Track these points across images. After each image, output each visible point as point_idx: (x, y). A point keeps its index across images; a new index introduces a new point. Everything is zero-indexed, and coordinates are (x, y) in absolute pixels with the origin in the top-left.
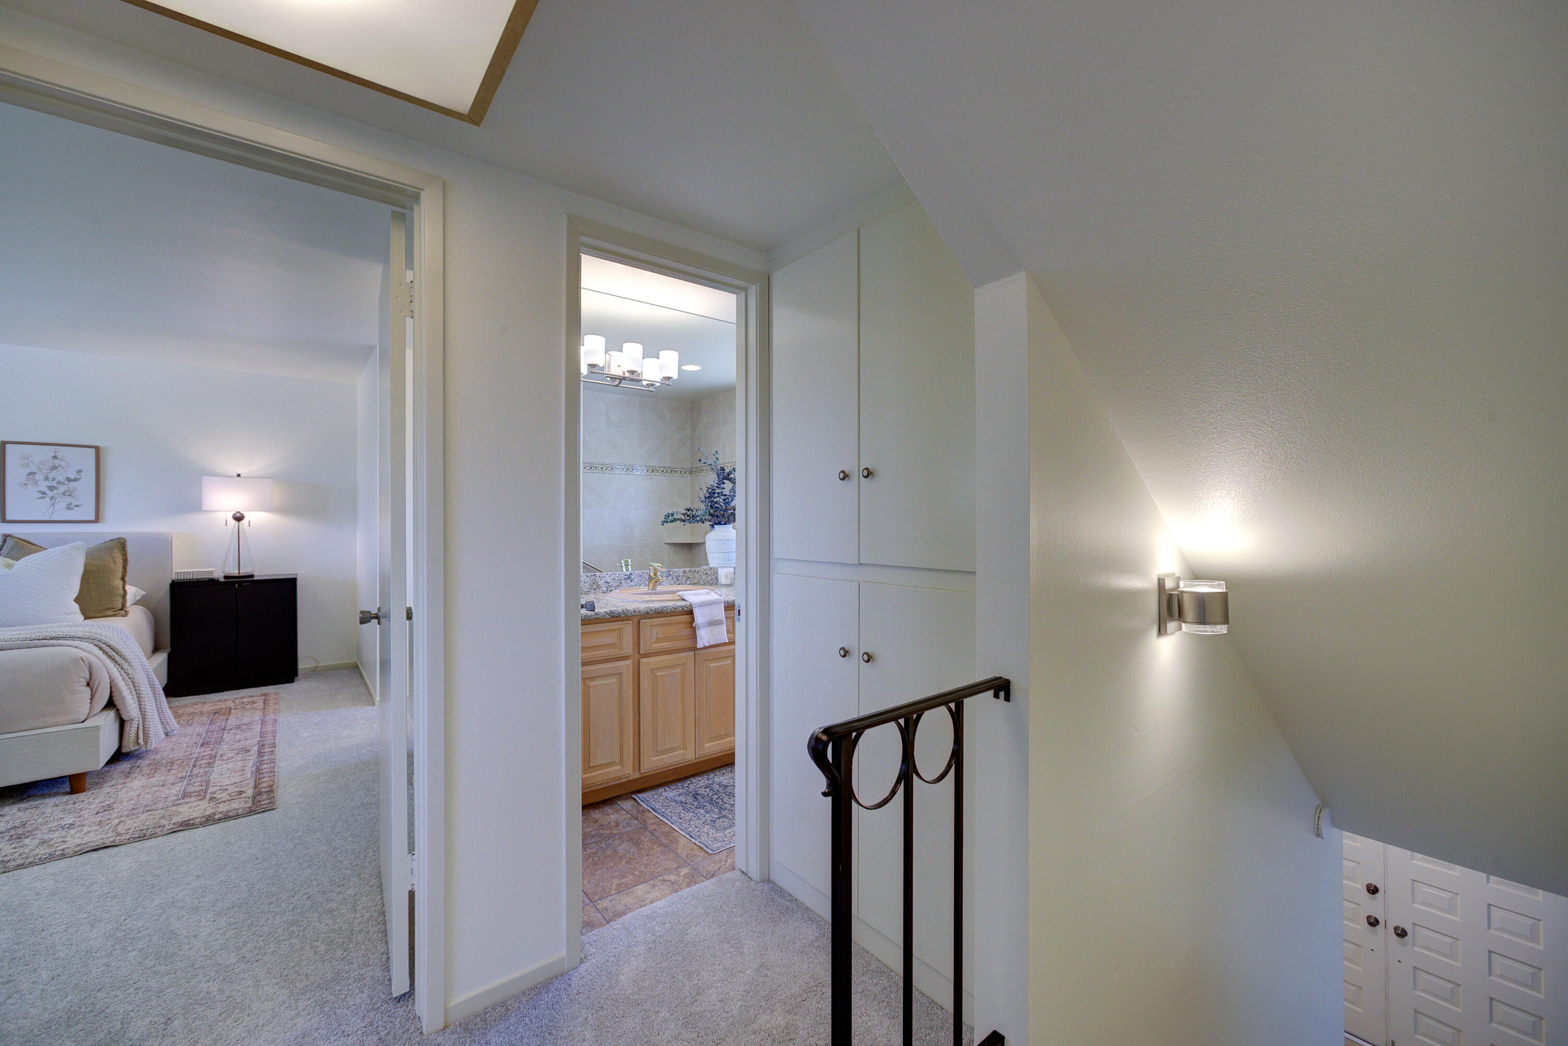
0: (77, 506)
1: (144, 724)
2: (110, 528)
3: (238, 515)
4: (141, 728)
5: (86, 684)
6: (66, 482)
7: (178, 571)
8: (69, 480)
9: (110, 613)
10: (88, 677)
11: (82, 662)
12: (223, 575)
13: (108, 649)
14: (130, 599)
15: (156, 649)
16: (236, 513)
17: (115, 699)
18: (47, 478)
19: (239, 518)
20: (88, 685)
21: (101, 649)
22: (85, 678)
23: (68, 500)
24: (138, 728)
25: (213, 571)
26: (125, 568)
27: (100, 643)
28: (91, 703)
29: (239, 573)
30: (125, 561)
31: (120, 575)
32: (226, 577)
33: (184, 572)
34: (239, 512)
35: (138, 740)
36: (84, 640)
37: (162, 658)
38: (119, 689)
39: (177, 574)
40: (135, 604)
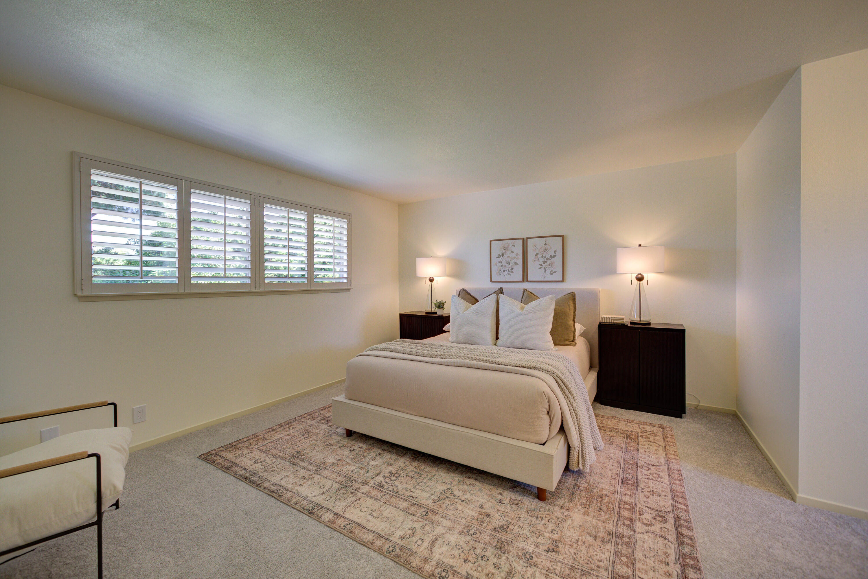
0: (554, 272)
1: (582, 451)
2: (569, 286)
3: (640, 276)
4: (580, 454)
5: (547, 412)
6: (550, 258)
7: (603, 316)
8: (551, 257)
9: (567, 343)
10: (548, 408)
11: (544, 396)
12: (629, 321)
13: (562, 384)
14: (577, 333)
15: (591, 367)
16: (638, 275)
17: (565, 427)
18: (542, 257)
19: (640, 279)
20: (548, 412)
21: (557, 382)
22: (546, 409)
23: (551, 268)
24: (578, 456)
25: (623, 318)
26: (575, 312)
27: (557, 377)
28: (550, 428)
29: (640, 320)
30: (575, 308)
31: (572, 317)
32: (631, 323)
33: (606, 317)
34: (640, 274)
35: (579, 464)
36: (548, 373)
37: (593, 376)
38: (567, 421)
39: (603, 318)
40: (580, 336)
